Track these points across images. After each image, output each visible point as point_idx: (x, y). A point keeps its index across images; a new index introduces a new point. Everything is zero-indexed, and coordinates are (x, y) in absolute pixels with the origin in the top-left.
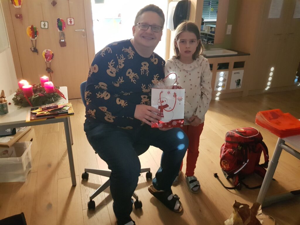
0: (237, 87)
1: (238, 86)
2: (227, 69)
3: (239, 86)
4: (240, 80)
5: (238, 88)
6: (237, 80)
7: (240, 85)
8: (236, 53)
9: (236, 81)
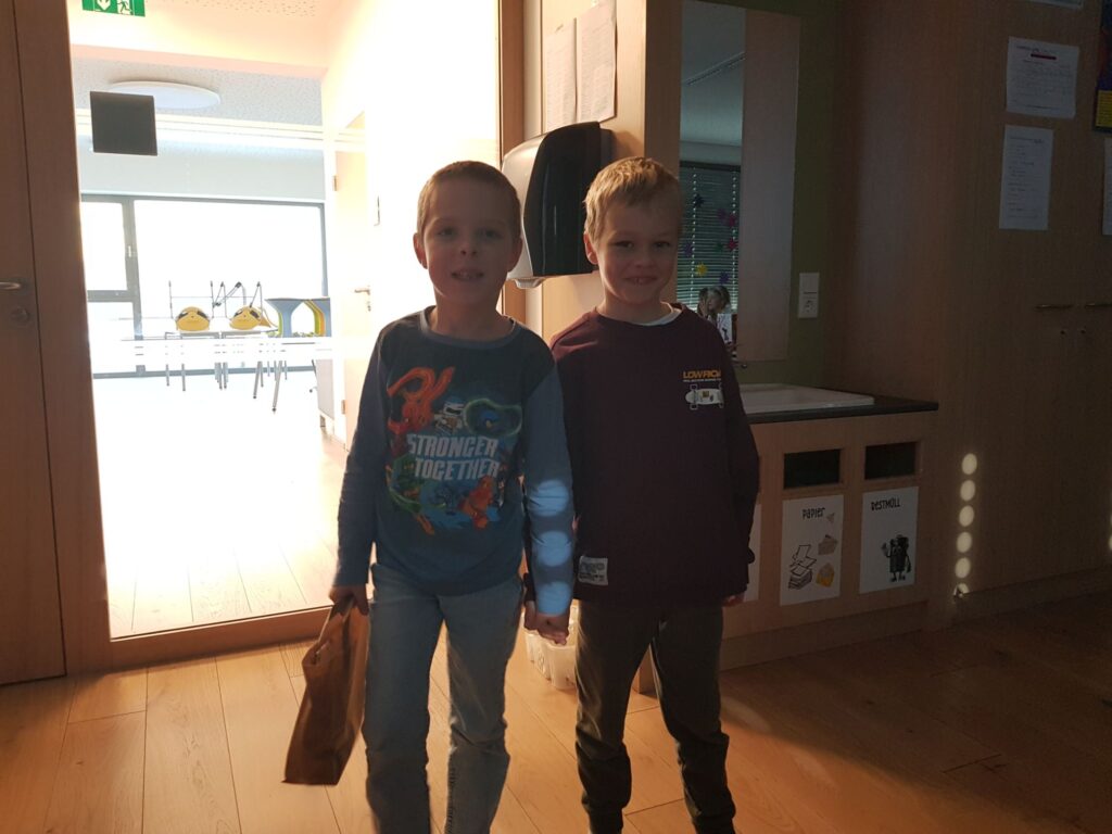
0: (894, 579)
1: (898, 574)
2: (832, 486)
3: (904, 573)
4: (903, 542)
5: (899, 583)
6: (892, 542)
7: (909, 570)
8: (868, 401)
9: (888, 544)
